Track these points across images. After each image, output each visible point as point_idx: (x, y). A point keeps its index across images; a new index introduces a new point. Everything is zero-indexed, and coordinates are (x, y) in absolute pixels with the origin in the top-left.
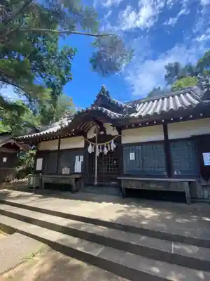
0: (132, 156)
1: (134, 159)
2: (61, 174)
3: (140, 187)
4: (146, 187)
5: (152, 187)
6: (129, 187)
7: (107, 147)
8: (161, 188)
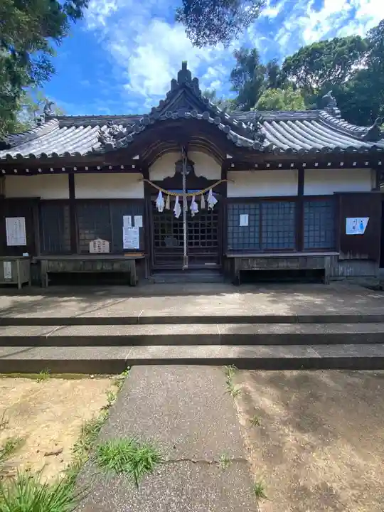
0: (244, 220)
1: (247, 224)
2: (88, 252)
3: (265, 267)
4: (274, 267)
5: (283, 265)
6: (246, 268)
7: (198, 202)
8: (294, 266)
